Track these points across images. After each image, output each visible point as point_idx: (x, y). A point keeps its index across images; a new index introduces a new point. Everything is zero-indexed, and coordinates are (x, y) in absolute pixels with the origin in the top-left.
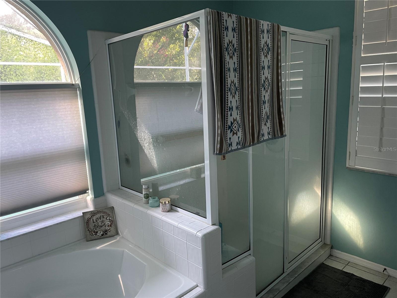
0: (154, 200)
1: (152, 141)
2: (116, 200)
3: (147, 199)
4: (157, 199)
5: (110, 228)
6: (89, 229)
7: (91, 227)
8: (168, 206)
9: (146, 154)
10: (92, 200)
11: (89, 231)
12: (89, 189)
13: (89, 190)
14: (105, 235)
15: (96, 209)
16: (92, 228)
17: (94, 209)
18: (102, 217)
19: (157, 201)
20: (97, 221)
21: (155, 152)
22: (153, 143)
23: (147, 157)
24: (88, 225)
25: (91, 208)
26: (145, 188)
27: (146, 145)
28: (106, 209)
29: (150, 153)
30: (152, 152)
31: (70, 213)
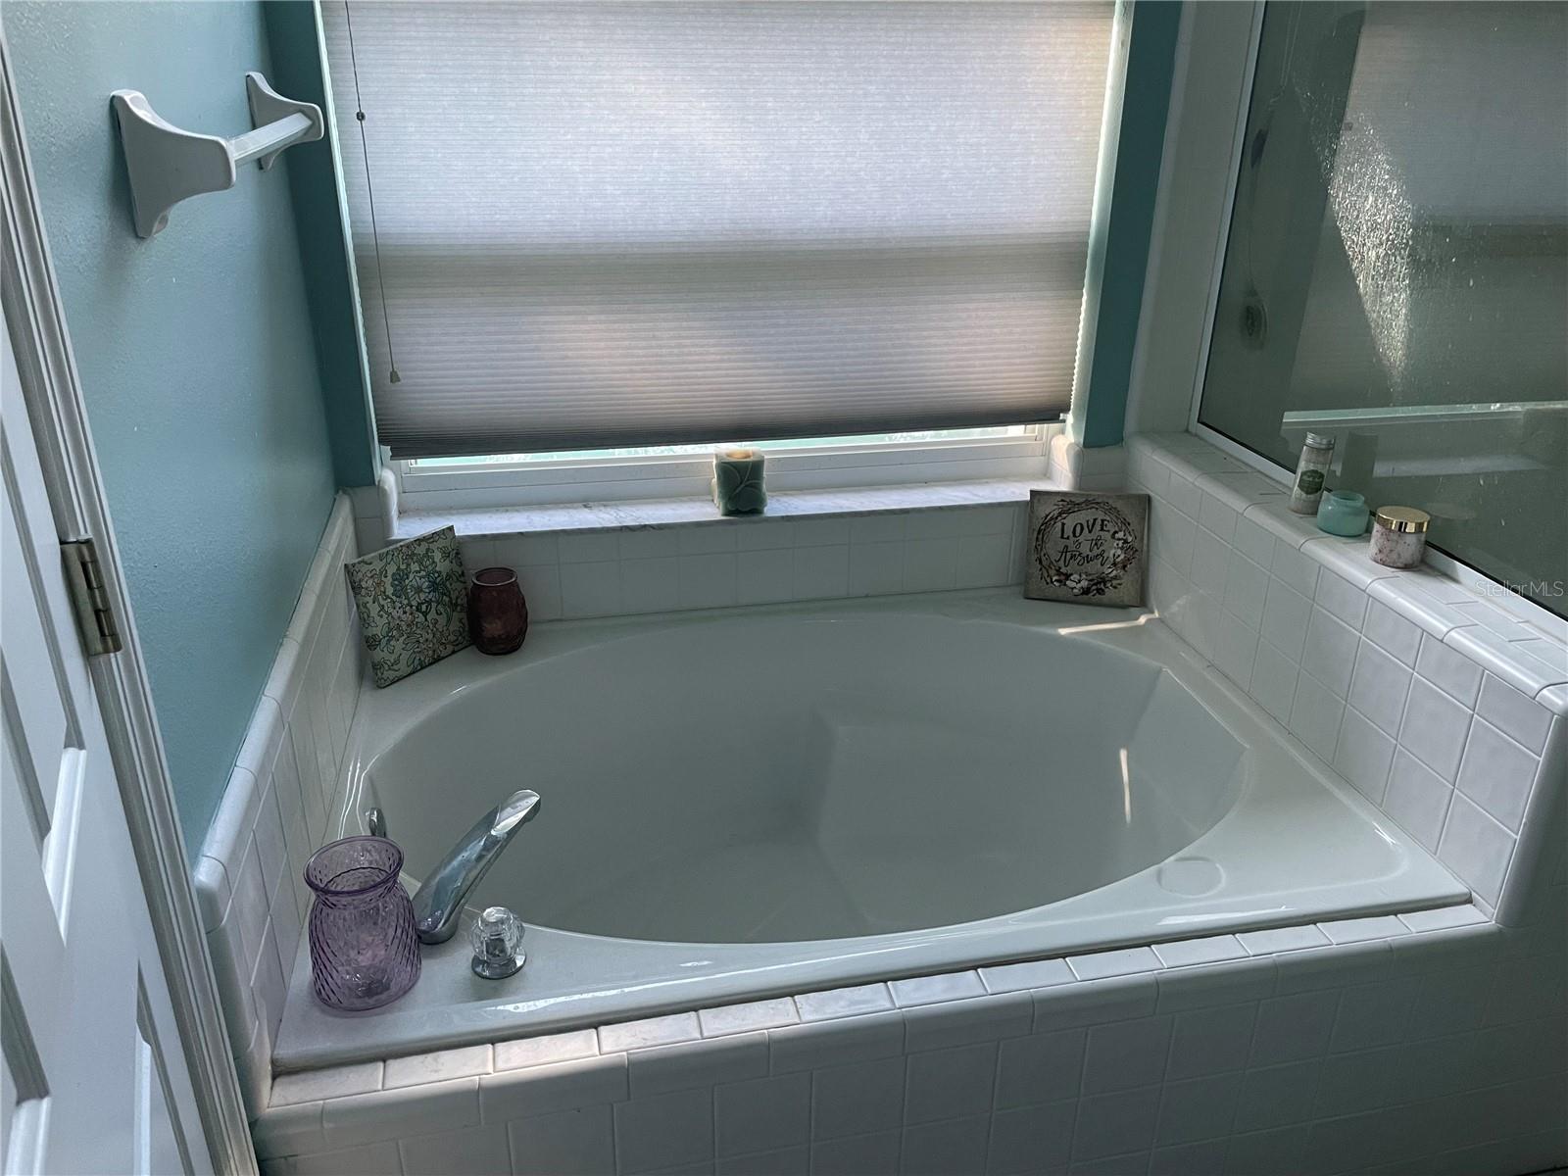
0: (1347, 506)
1: (1412, 237)
2: (1171, 471)
3: (1312, 496)
4: (1360, 502)
5: (1121, 573)
6: (1043, 558)
7: (1051, 552)
8: (1410, 547)
9: (1359, 296)
10: (1072, 453)
11: (1041, 562)
12: (1072, 407)
13: (1071, 412)
14: (1095, 596)
15: (1080, 489)
16: (1054, 556)
17: (1075, 488)
18: (1098, 527)
19: (1357, 513)
20: (1074, 535)
21: (1411, 295)
22: (1412, 248)
23: (1363, 311)
24: (1040, 543)
25: (1062, 481)
26: (1317, 446)
27: (1373, 254)
28: (1119, 497)
29: (1382, 294)
30: (1391, 289)
31: (987, 482)
